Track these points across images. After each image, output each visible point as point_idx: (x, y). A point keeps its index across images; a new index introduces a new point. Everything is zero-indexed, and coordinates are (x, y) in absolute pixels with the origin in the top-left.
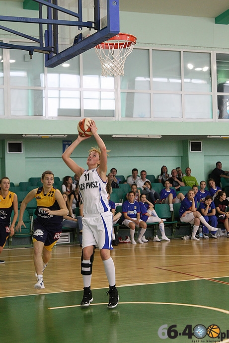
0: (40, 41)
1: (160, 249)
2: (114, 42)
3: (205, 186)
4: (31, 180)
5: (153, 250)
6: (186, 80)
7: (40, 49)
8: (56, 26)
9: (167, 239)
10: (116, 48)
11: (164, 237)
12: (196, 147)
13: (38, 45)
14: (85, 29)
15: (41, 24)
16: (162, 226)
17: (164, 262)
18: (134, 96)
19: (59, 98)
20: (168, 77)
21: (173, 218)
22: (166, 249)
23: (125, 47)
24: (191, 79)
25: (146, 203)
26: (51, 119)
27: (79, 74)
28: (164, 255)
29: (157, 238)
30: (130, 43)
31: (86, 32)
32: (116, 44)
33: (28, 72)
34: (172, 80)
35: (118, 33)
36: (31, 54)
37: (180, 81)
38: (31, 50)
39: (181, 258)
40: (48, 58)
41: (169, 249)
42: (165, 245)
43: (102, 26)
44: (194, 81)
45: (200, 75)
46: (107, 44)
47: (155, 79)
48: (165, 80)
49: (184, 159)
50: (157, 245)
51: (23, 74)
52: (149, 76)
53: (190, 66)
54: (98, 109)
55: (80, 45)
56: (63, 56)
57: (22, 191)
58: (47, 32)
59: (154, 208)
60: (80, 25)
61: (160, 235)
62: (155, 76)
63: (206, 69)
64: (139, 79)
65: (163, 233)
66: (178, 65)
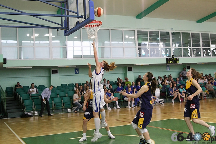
0: (62, 25)
1: (116, 112)
2: (92, 24)
3: (134, 84)
4: (62, 85)
5: (114, 112)
6: (125, 42)
7: (62, 28)
8: (68, 17)
9: (119, 108)
10: (93, 27)
11: (118, 107)
12: (130, 69)
13: (61, 26)
14: (80, 19)
15: (62, 17)
16: (117, 102)
17: (118, 117)
18: (104, 49)
19: (74, 51)
20: (118, 41)
21: (121, 99)
22: (119, 112)
23: (97, 26)
24: (127, 42)
25: (110, 93)
26: (69, 59)
27: (81, 41)
28: (118, 115)
29: (115, 107)
30: (99, 25)
31: (80, 20)
32: (94, 25)
33: (60, 41)
34: (119, 42)
35: (93, 20)
36: (58, 30)
37: (122, 43)
38: (58, 29)
39: (125, 115)
40: (65, 32)
41: (120, 112)
42: (118, 110)
43: (87, 17)
44: (128, 42)
45: (131, 40)
46: (89, 25)
47: (112, 42)
48: (117, 42)
49: (125, 74)
50: (115, 110)
51: (58, 41)
52: (110, 41)
53: (127, 37)
54: (90, 55)
55: (78, 26)
56: (71, 31)
57: (58, 90)
58: (65, 21)
59: (113, 95)
60: (78, 17)
61: (116, 106)
62: (112, 41)
63: (133, 37)
64: (106, 42)
65: (118, 105)
66: (121, 36)
